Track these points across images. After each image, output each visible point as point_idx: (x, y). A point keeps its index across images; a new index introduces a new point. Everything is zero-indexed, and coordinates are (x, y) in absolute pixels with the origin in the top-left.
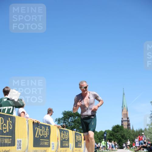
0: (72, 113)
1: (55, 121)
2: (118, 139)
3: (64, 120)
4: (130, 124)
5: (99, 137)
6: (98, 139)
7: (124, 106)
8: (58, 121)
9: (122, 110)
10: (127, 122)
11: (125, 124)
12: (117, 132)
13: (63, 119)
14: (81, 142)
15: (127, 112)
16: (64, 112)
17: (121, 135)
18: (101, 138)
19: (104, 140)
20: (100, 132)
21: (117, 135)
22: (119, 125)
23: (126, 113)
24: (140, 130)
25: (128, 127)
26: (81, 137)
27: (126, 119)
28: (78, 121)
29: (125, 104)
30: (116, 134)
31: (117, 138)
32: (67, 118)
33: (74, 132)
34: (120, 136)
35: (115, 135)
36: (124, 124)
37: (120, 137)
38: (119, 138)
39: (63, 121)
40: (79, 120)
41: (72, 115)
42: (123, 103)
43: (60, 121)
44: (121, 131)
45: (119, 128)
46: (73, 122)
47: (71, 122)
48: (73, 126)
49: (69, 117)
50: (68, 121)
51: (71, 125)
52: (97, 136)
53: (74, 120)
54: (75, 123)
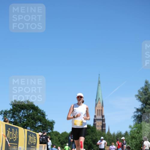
3: (13, 114)
4: (105, 124)
5: (61, 141)
6: (59, 144)
7: (99, 98)
8: (4, 114)
9: (96, 105)
10: (101, 121)
11: (99, 123)
13: (11, 112)
14: (36, 145)
15: (102, 107)
18: (64, 141)
19: (67, 144)
20: (63, 133)
22: (90, 125)
23: (101, 109)
24: (119, 133)
25: (102, 129)
26: (36, 139)
27: (100, 117)
29: (100, 97)
31: (86, 143)
32: (17, 111)
33: (26, 130)
34: (90, 140)
36: (97, 124)
37: (91, 143)
38: (88, 143)
39: (11, 115)
41: (25, 107)
43: (7, 115)
44: (92, 133)
45: (90, 129)
46: (25, 117)
47: (23, 117)
48: (26, 123)
49: (20, 110)
50: (18, 116)
51: (22, 121)
52: (59, 138)
53: (27, 114)
54: (28, 118)
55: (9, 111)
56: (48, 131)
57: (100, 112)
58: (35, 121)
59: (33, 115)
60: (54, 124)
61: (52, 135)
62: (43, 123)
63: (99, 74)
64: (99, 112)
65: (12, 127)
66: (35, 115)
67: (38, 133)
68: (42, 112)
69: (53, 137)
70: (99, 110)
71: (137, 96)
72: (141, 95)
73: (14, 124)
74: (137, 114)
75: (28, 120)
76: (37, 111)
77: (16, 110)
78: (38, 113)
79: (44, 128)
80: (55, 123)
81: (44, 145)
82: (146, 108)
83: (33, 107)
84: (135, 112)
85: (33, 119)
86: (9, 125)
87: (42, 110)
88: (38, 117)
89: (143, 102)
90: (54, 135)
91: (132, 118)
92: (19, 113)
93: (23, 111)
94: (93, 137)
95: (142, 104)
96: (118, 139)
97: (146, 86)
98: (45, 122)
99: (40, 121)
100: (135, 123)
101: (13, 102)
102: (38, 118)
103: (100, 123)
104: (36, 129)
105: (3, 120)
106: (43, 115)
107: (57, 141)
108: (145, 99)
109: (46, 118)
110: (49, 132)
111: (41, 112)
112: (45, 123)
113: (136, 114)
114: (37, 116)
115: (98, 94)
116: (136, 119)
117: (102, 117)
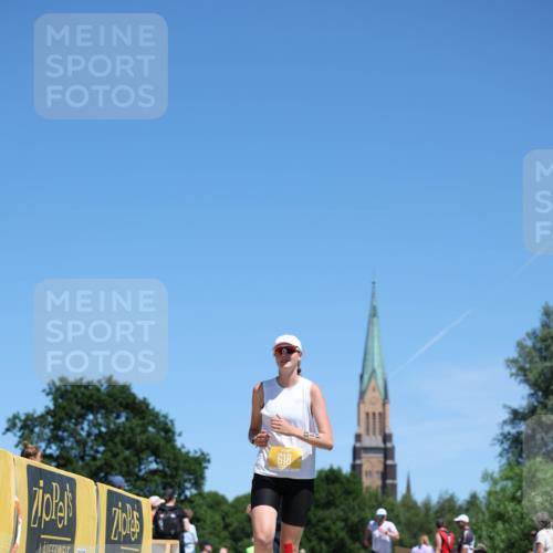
0: (98, 390)
1: (8, 430)
2: (328, 541)
3: (57, 427)
4: (394, 466)
5: (231, 529)
7: (374, 371)
8: (22, 428)
9: (362, 394)
10: (380, 456)
11: (372, 464)
12: (329, 504)
13: (50, 419)
15: (384, 405)
16: (58, 383)
17: (345, 520)
18: (243, 530)
21: (328, 522)
22: (340, 470)
23: (381, 410)
25: (384, 486)
26: (140, 519)
27: (377, 441)
28: (128, 435)
29: (376, 364)
30: (321, 513)
31: (325, 534)
32: (70, 418)
33: (104, 488)
34: (342, 524)
35: (314, 520)
36: (366, 467)
37: (342, 534)
38: (333, 535)
39: (47, 432)
40: (132, 430)
41: (99, 401)
42: (365, 360)
43: (32, 431)
44: (346, 499)
45: (337, 486)
46: (100, 440)
47: (93, 437)
48: (103, 462)
49: (83, 411)
50: (73, 434)
51: (89, 455)
52: (223, 518)
53: (108, 427)
54: (110, 443)
55: (42, 416)
56: (183, 492)
57: (374, 422)
58: (138, 453)
59: (128, 430)
60: (205, 465)
61: (200, 506)
62: (165, 461)
63: (374, 283)
64: (371, 420)
65: (51, 477)
66: (138, 430)
67: (147, 497)
68: (162, 419)
69: (203, 511)
70: (374, 414)
71: (514, 361)
72: (528, 359)
73: (58, 467)
74: (513, 431)
75: (111, 451)
76: (143, 418)
77: (67, 414)
78: (149, 424)
79: (169, 480)
80: (209, 461)
81: (168, 543)
82: (545, 406)
83: (129, 401)
84: (505, 422)
85: (130, 445)
86: (40, 470)
87: (163, 412)
88: (148, 438)
89: (535, 385)
90: (205, 508)
91: (494, 445)
92: (76, 425)
93: (91, 417)
94: (350, 514)
95: (532, 392)
96: (441, 520)
97: (545, 325)
98: (172, 456)
99: (156, 452)
100: (504, 461)
101: (54, 383)
102: (147, 445)
103: (374, 461)
104: (139, 483)
105: (19, 451)
106: (167, 431)
107: (218, 528)
108: (542, 373)
109: (179, 442)
110: (188, 493)
111: (160, 422)
112: (172, 462)
113: (508, 428)
114: (144, 437)
115: (369, 357)
116: (510, 447)
117: (385, 441)
